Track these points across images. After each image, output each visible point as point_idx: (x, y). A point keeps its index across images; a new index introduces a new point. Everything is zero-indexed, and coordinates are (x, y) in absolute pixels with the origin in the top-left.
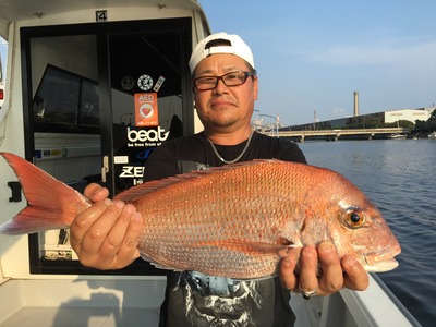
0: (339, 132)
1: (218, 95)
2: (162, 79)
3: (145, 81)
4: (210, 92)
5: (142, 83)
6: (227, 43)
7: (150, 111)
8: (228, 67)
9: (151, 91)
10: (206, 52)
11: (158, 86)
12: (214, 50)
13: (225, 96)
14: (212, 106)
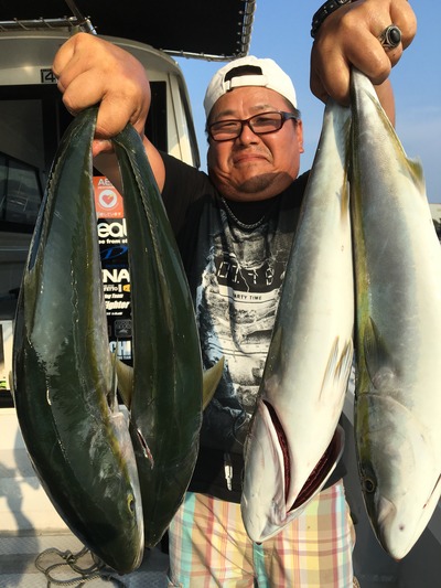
1: (243, 146)
4: (230, 144)
6: (257, 71)
8: (258, 104)
10: (227, 85)
12: (237, 81)
13: (253, 147)
14: (235, 163)
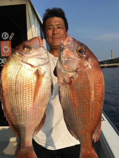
0: (106, 65)
2: (13, 34)
3: (5, 35)
5: (4, 36)
7: (7, 49)
9: (8, 40)
11: (11, 37)
